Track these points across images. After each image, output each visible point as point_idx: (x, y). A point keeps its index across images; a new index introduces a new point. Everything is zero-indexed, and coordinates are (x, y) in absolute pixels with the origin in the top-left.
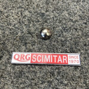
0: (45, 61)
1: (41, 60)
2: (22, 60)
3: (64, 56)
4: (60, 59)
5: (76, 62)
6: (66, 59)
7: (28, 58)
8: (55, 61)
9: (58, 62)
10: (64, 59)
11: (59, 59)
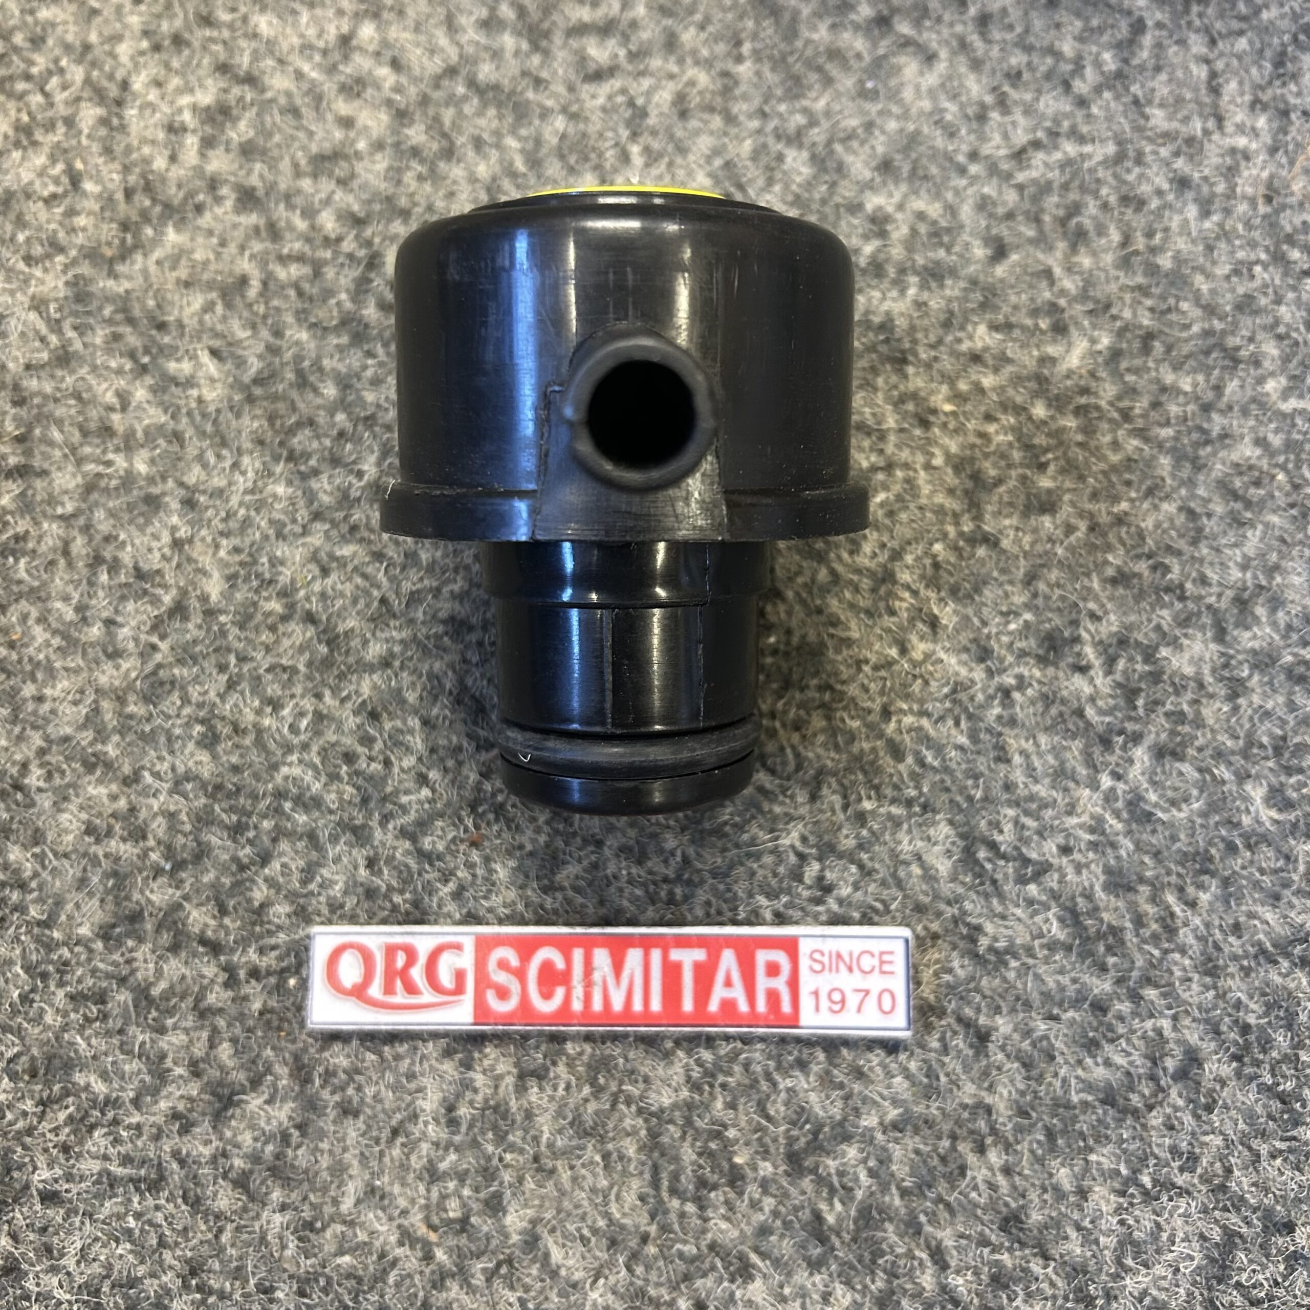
0: (597, 1005)
1: (560, 992)
2: (400, 997)
3: (762, 957)
4: (728, 983)
5: (872, 1001)
6: (780, 984)
7: (446, 979)
8: (688, 1005)
9: (713, 1006)
10: (763, 983)
11: (720, 978)
